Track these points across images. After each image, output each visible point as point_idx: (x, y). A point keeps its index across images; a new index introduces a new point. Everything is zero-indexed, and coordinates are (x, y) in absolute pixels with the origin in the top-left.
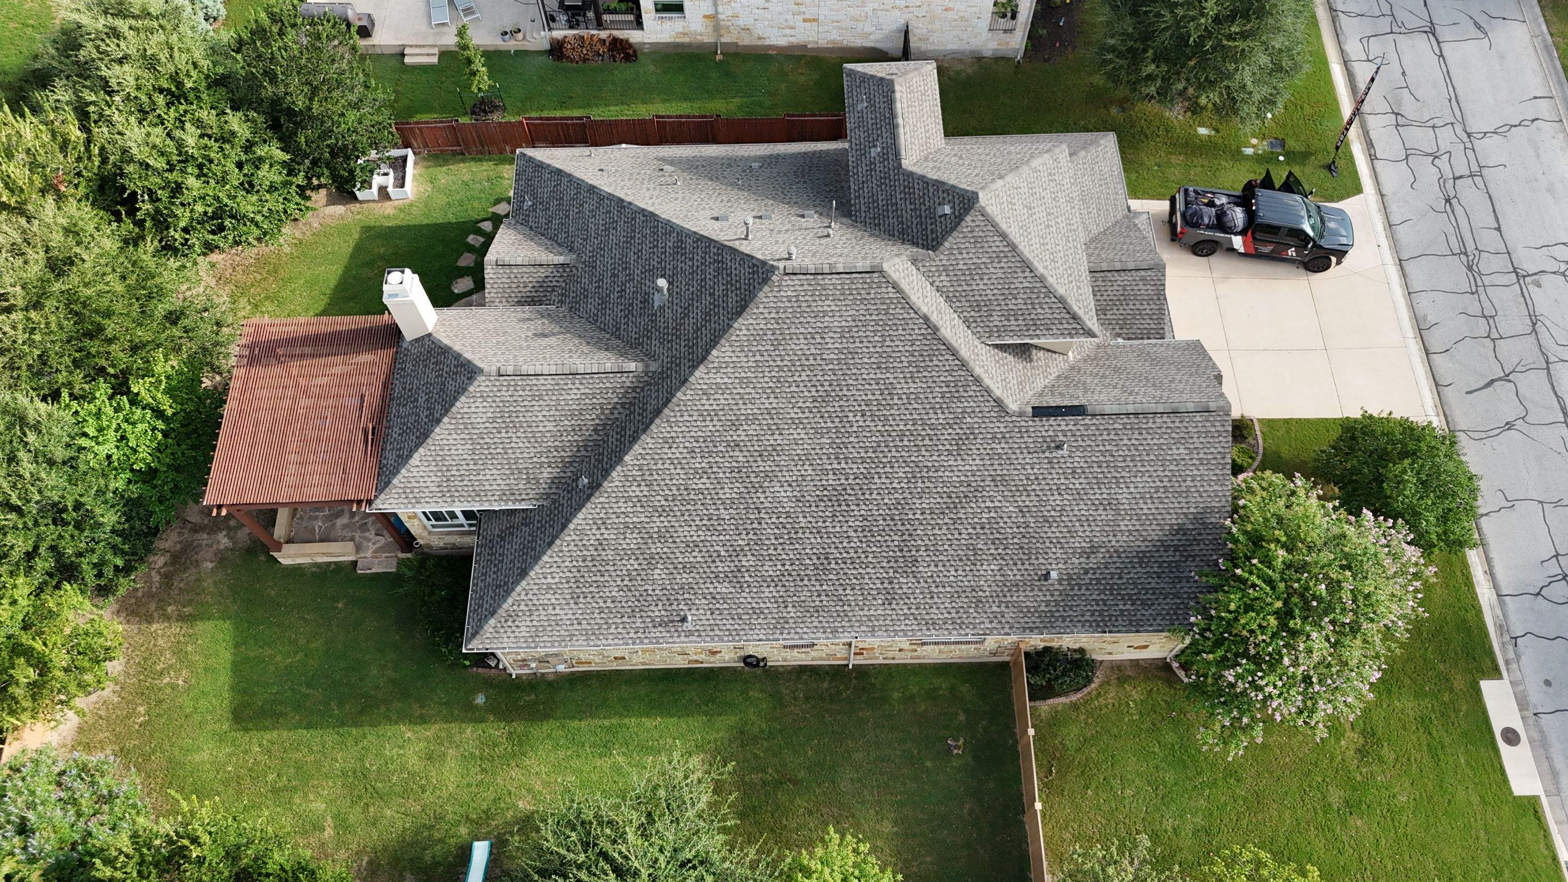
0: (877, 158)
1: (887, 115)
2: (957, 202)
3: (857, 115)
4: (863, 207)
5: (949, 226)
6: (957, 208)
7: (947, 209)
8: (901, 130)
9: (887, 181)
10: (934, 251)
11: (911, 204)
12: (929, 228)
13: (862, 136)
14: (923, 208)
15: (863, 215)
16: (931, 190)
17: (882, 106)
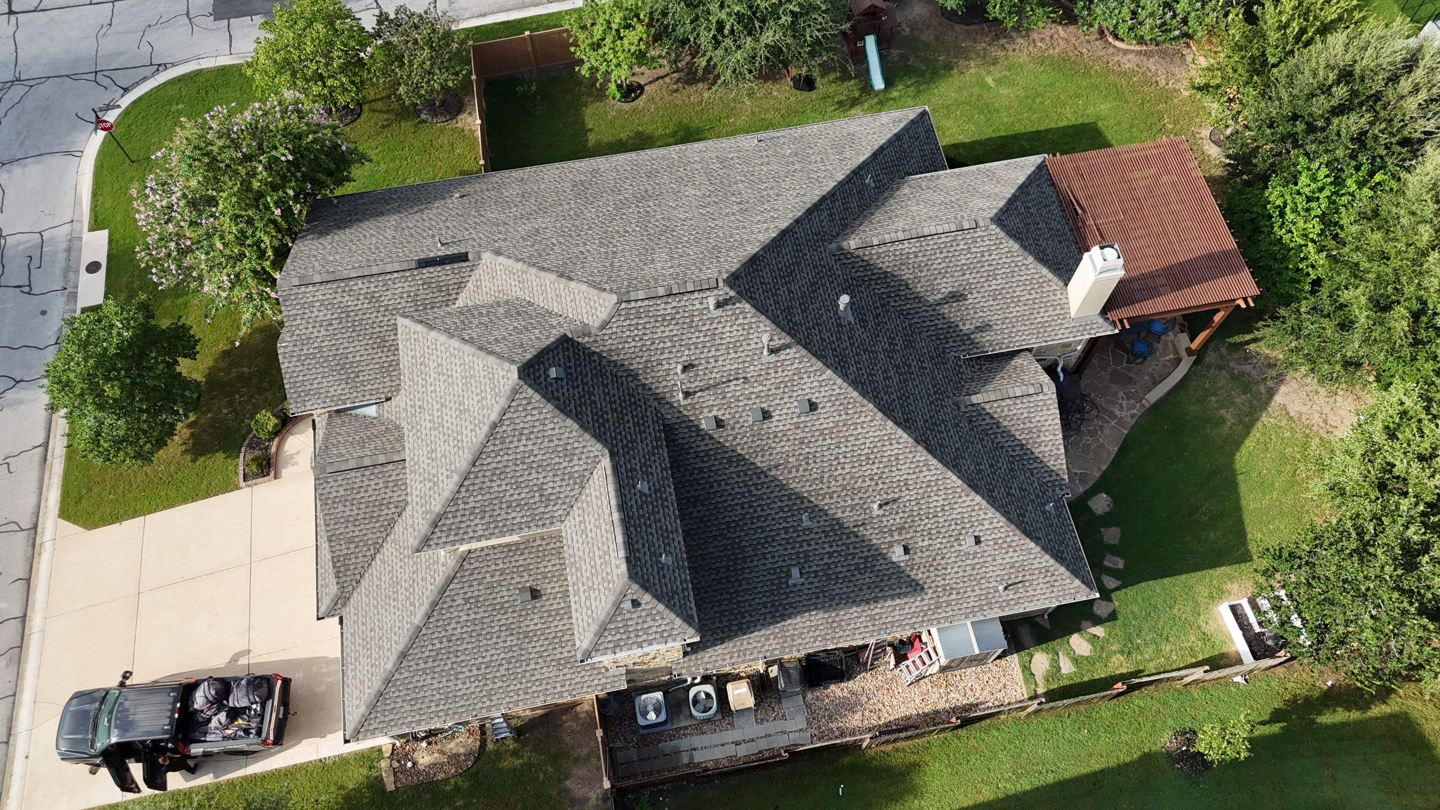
0: (639, 476)
1: (632, 529)
2: (542, 379)
3: (672, 550)
4: (650, 423)
5: (550, 356)
6: (542, 372)
7: (553, 373)
8: (614, 502)
9: (625, 442)
10: (565, 335)
11: (595, 402)
12: (572, 364)
13: (661, 515)
14: (580, 390)
15: (649, 414)
16: (572, 406)
17: (640, 546)
